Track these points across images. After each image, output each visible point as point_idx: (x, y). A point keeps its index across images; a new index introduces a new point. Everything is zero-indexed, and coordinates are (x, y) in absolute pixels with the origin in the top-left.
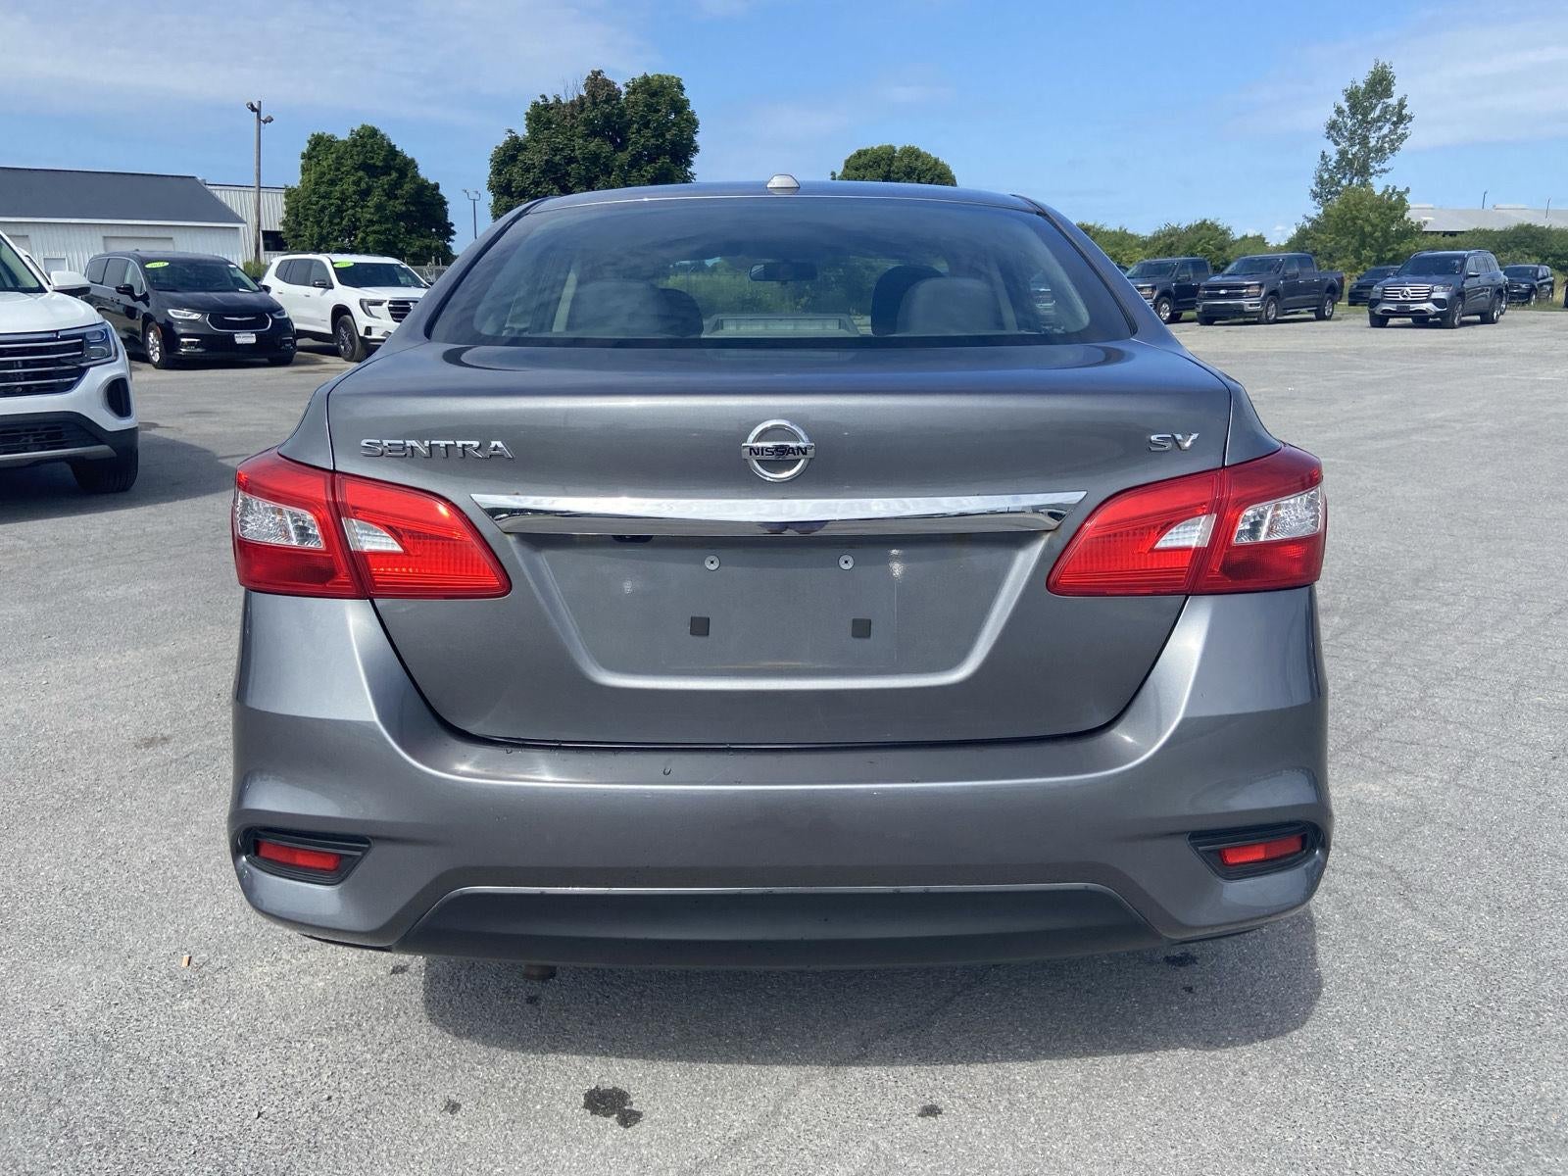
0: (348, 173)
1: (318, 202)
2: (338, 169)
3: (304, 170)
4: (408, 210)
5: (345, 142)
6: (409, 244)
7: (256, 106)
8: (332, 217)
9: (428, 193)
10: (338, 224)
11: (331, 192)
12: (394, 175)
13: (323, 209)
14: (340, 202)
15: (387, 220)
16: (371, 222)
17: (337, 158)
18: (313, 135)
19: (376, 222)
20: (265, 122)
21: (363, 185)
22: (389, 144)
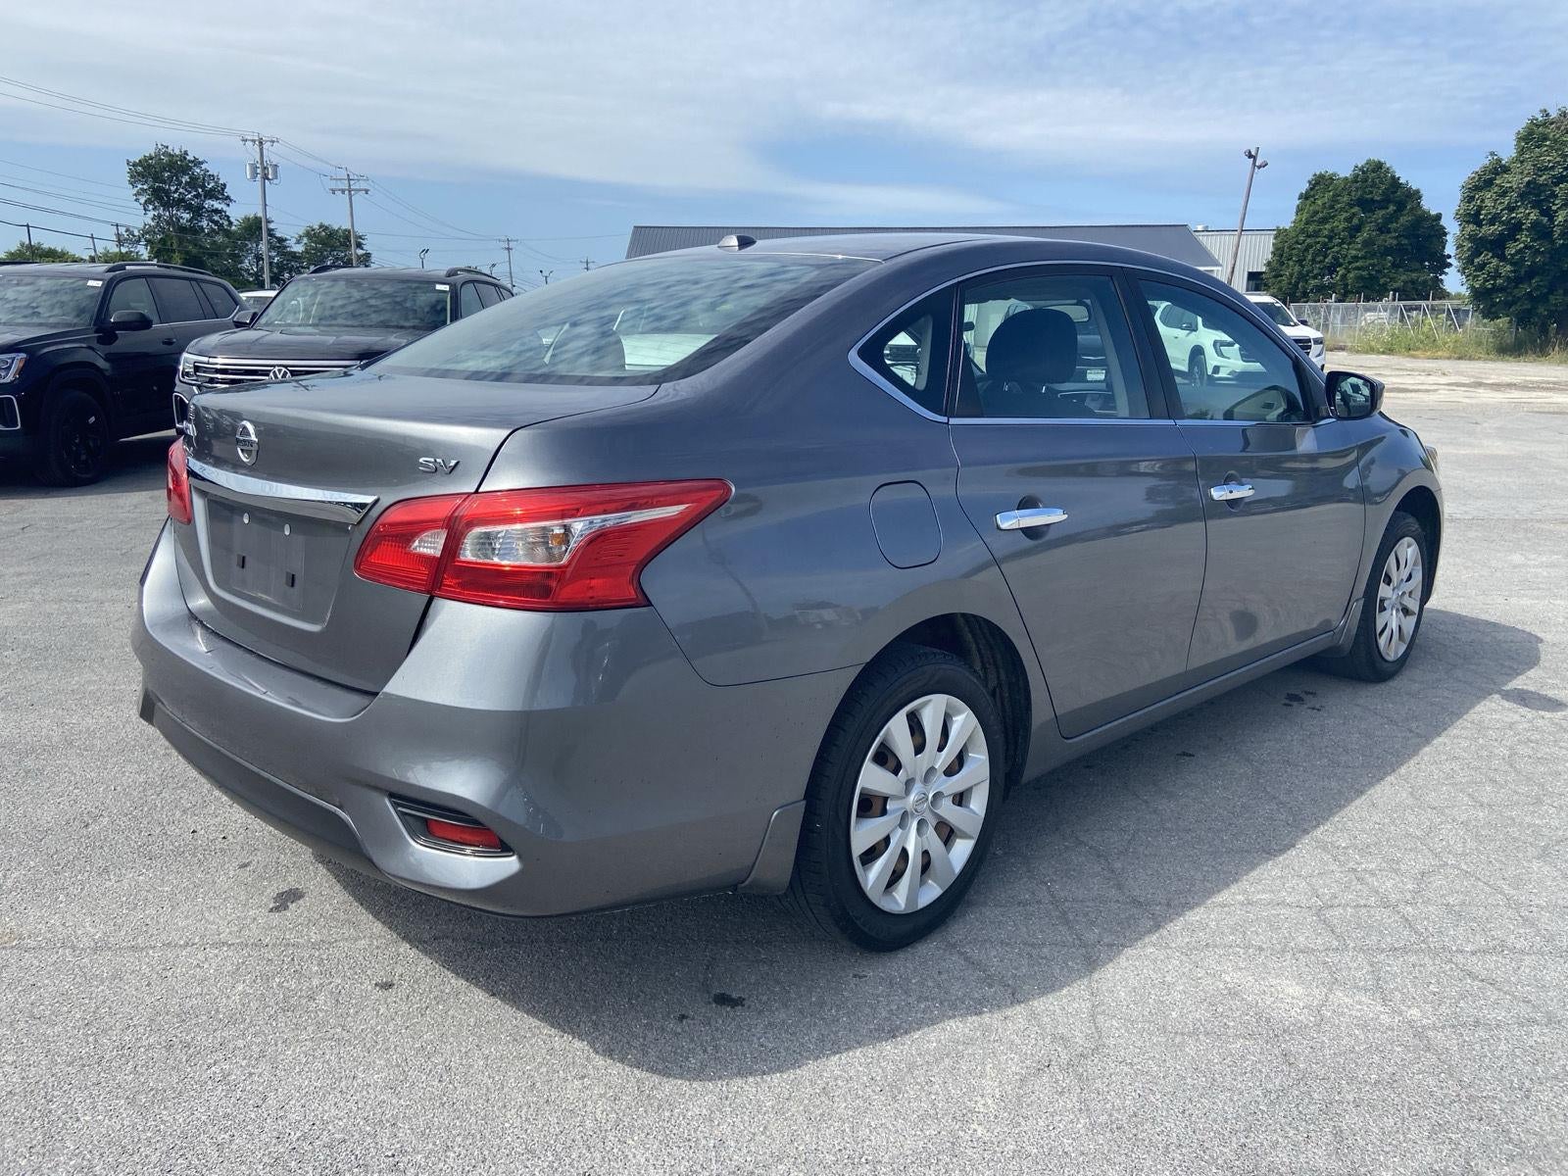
0: (1342, 209)
1: (1304, 241)
2: (1332, 207)
3: (1299, 210)
4: (1399, 244)
5: (1346, 178)
6: (1392, 279)
7: (1253, 153)
8: (1315, 255)
9: (1426, 224)
10: (1320, 262)
11: (1320, 230)
12: (1392, 208)
13: (1310, 246)
14: (1326, 240)
15: (1373, 255)
16: (1356, 258)
17: (1334, 196)
18: (1315, 175)
19: (1361, 258)
20: (1259, 167)
21: (1355, 221)
22: (1393, 177)
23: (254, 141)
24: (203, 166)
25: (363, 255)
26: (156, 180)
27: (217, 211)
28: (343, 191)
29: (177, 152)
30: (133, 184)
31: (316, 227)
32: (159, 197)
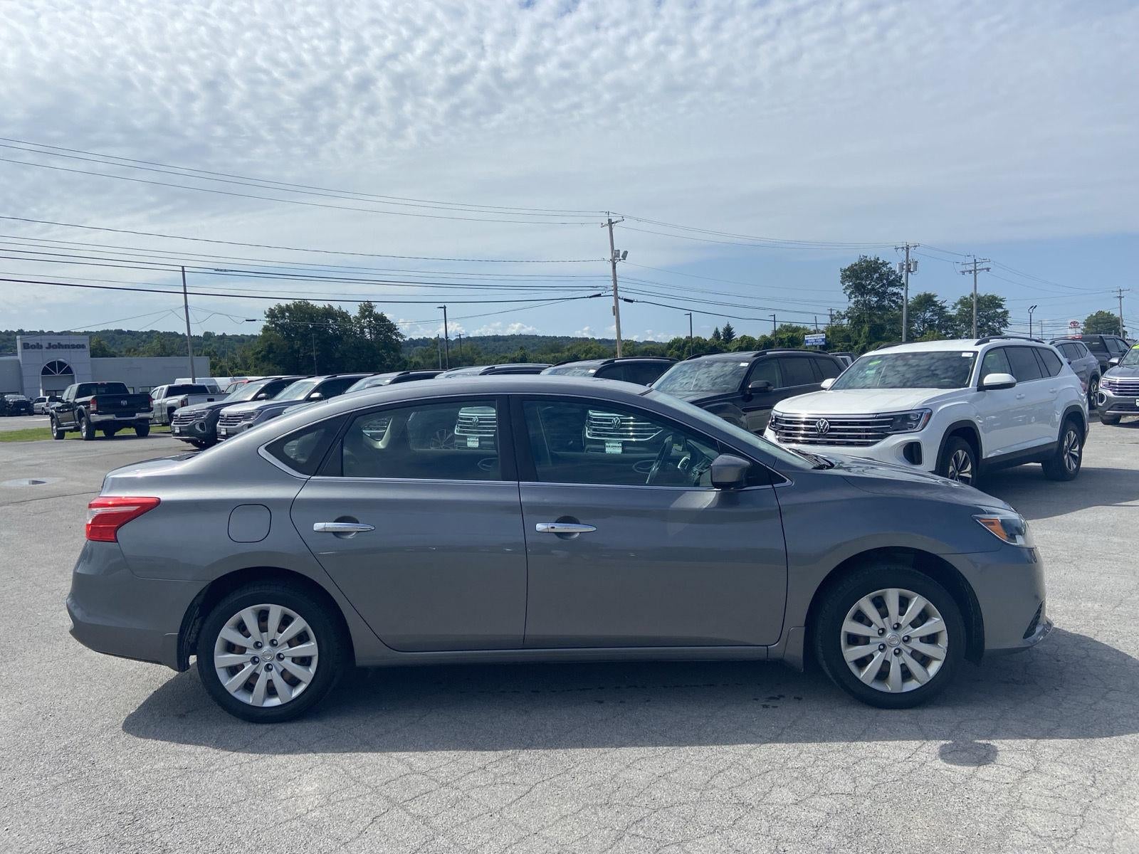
23: (903, 248)
24: (888, 266)
25: (1002, 313)
26: (857, 278)
27: (895, 294)
28: (970, 272)
29: (872, 259)
30: (843, 283)
31: (968, 296)
32: (859, 289)
